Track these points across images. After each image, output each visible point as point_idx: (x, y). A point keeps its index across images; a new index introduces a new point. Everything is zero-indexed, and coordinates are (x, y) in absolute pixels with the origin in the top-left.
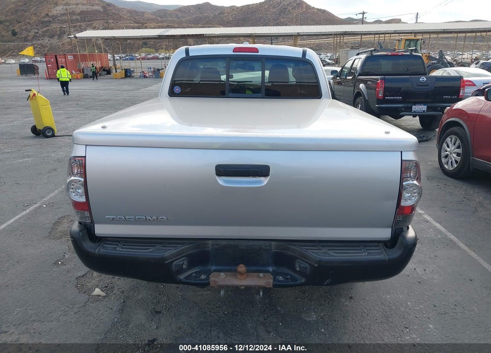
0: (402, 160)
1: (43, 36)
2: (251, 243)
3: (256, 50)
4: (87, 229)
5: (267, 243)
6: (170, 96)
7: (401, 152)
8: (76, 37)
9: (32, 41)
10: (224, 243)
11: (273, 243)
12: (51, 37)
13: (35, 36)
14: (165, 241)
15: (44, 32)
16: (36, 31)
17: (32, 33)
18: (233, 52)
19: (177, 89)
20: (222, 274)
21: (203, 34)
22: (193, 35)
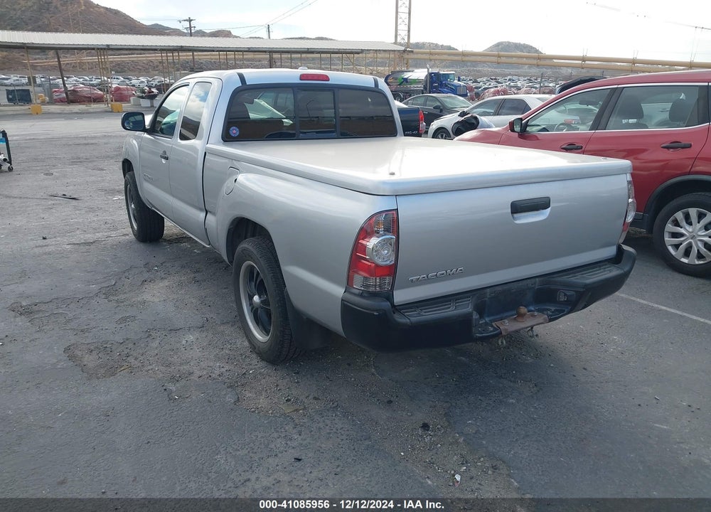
3: (326, 78)
6: (225, 141)
11: (537, 279)
14: (451, 298)
18: (301, 79)
19: (234, 131)
20: (506, 321)
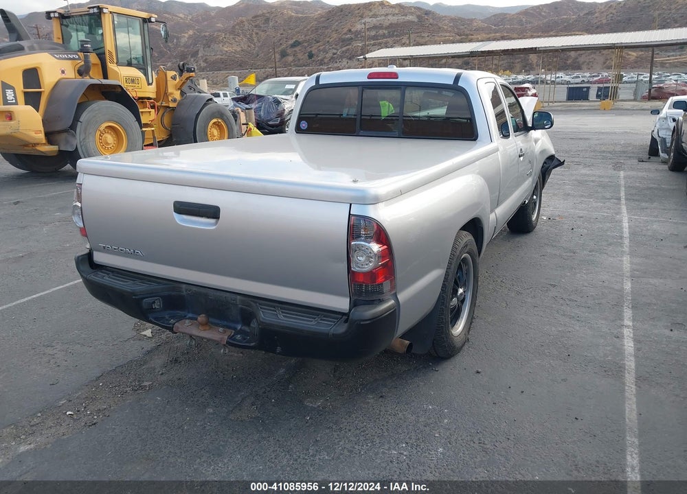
0: (350, 214)
1: (342, 57)
2: (218, 293)
3: (395, 75)
4: (90, 256)
5: (234, 296)
6: (297, 133)
7: (351, 205)
8: (365, 58)
9: (328, 64)
10: (194, 289)
11: (239, 297)
12: (350, 59)
13: (332, 58)
15: (343, 52)
16: (335, 51)
17: (329, 55)
18: (368, 78)
19: (304, 125)
20: (187, 321)
21: (536, 48)
22: (520, 49)
